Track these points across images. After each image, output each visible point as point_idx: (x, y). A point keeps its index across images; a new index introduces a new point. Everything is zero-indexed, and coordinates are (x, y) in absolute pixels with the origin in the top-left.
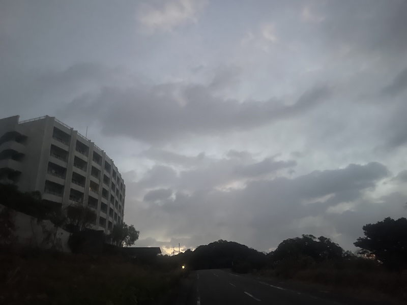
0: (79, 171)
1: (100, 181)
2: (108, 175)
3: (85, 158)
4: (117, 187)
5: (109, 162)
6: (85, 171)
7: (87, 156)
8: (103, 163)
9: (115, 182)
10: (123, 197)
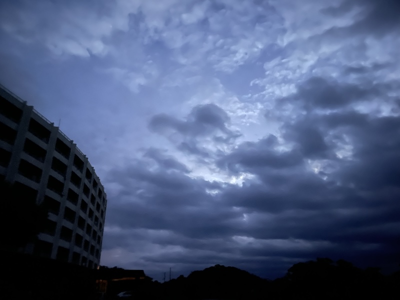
0: (32, 160)
1: (65, 179)
2: (78, 173)
3: (42, 144)
4: (92, 191)
5: (82, 159)
6: (43, 162)
7: (47, 143)
8: (72, 158)
9: (90, 186)
10: (102, 207)
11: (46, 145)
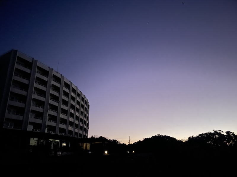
0: (40, 87)
1: (59, 94)
3: (45, 79)
8: (62, 83)
11: (47, 78)
